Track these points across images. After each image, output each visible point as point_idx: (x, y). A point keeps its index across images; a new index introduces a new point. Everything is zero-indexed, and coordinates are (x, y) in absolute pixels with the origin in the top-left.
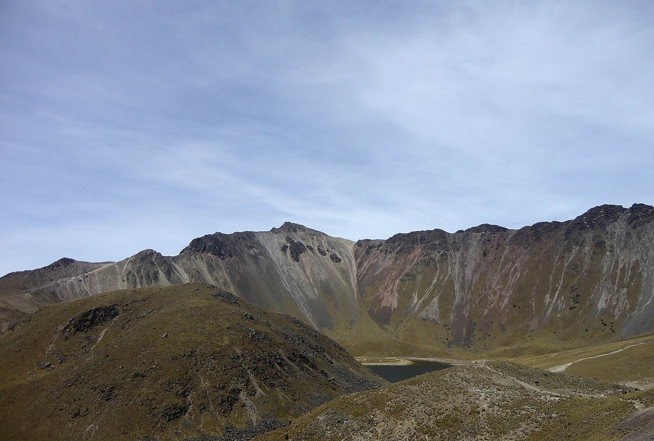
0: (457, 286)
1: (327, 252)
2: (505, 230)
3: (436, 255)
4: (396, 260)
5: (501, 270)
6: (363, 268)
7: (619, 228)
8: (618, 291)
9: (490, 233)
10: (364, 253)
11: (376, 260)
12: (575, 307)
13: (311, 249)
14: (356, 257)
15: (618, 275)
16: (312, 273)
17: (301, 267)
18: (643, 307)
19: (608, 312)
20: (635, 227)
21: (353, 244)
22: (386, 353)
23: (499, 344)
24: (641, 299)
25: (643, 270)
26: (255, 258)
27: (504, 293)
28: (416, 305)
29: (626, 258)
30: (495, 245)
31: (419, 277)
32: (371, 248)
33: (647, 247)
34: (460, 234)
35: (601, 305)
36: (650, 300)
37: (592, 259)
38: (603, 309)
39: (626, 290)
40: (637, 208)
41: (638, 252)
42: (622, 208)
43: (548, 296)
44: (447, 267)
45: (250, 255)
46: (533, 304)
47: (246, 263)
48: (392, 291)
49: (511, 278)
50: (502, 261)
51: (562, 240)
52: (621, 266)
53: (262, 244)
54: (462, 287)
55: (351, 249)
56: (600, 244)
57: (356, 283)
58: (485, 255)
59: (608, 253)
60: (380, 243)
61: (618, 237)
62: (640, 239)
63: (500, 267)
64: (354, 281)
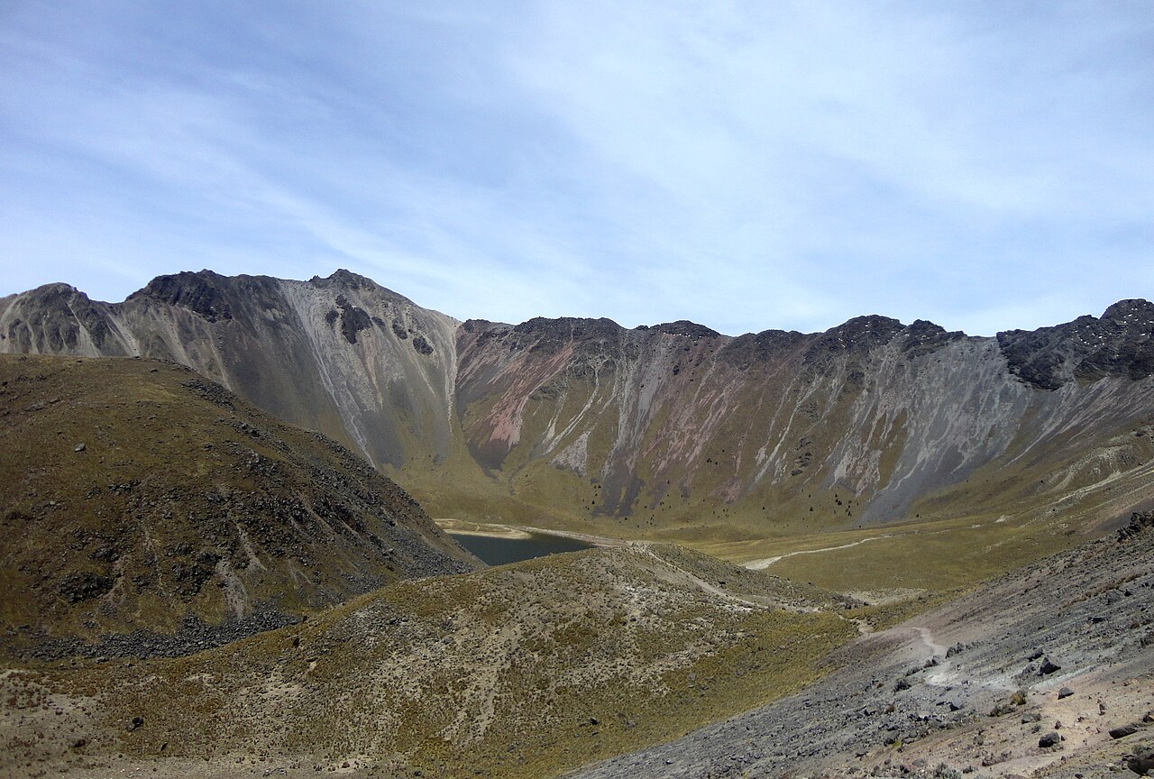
0: (623, 418)
1: (408, 333)
2: (715, 334)
3: (597, 363)
4: (528, 362)
5: (698, 400)
6: (469, 369)
7: (888, 355)
8: (867, 452)
9: (691, 338)
10: (474, 343)
11: (495, 357)
12: (801, 472)
13: (381, 323)
14: (460, 346)
15: (873, 429)
16: (378, 367)
17: (359, 355)
18: (900, 482)
19: (846, 484)
20: (911, 357)
21: (458, 326)
22: (489, 517)
23: (674, 518)
24: (898, 469)
25: (910, 425)
26: (274, 326)
27: (696, 437)
28: (550, 442)
29: (889, 404)
30: (695, 358)
31: (564, 396)
32: (488, 335)
33: (923, 391)
34: (643, 333)
35: (840, 472)
36: (912, 472)
37: (840, 398)
38: (840, 479)
39: (879, 452)
40: (921, 326)
41: (908, 396)
42: (899, 323)
43: (762, 451)
44: (613, 384)
45: (265, 321)
46: (739, 461)
47: (255, 335)
48: (514, 414)
49: (711, 415)
50: (701, 385)
51: (801, 363)
52: (879, 415)
53: (291, 305)
54: (631, 421)
55: (452, 332)
56: (855, 378)
57: (453, 393)
58: (676, 372)
59: (865, 393)
60: (505, 330)
61: (884, 369)
62: (914, 375)
63: (697, 394)
64: (449, 390)
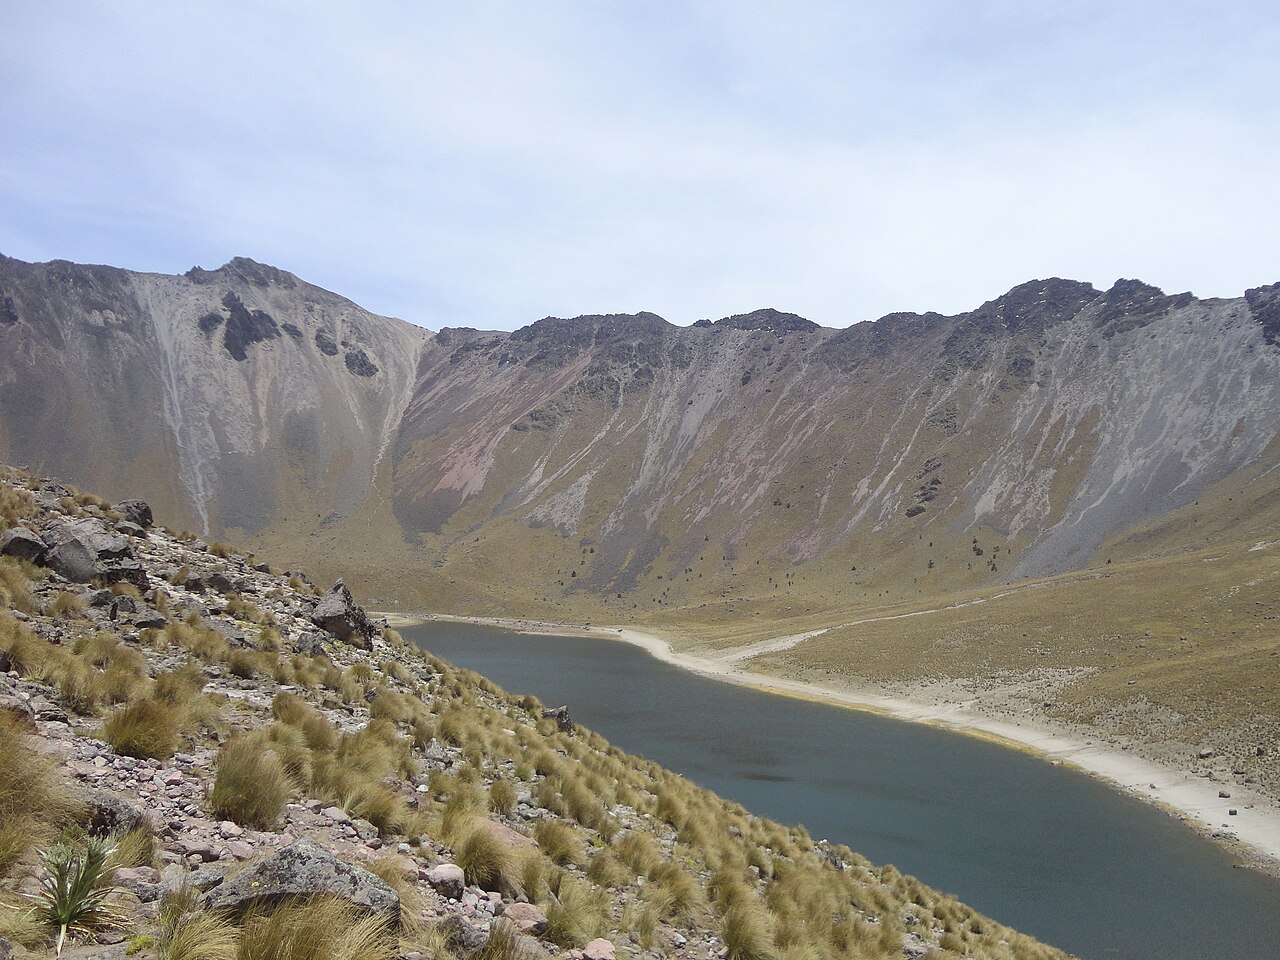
0: (652, 449)
1: (340, 347)
2: (812, 326)
3: (624, 374)
4: (521, 379)
5: (775, 417)
6: (431, 394)
7: (1073, 333)
8: (1032, 473)
9: (775, 333)
10: (446, 359)
11: (473, 376)
12: (923, 510)
13: (293, 331)
15: (1044, 439)
16: (275, 393)
18: (1082, 513)
19: (991, 522)
20: (1109, 334)
23: (702, 592)
24: (1080, 494)
25: (1104, 428)
26: (103, 336)
27: (762, 470)
28: (531, 489)
29: (1072, 401)
30: (778, 360)
31: (566, 423)
33: (1126, 379)
34: (702, 331)
35: (986, 504)
36: (1104, 496)
37: (994, 398)
38: (985, 514)
39: (1052, 471)
40: (1124, 290)
41: (1103, 388)
43: (864, 486)
44: (644, 403)
46: (825, 499)
48: (482, 451)
49: (790, 437)
50: (782, 396)
51: (937, 354)
52: (1055, 417)
54: (664, 454)
55: (416, 349)
56: (1020, 368)
57: (395, 427)
58: (746, 381)
59: (1034, 388)
60: (497, 339)
61: (1066, 353)
62: (1114, 359)
63: (773, 410)
64: (391, 422)
